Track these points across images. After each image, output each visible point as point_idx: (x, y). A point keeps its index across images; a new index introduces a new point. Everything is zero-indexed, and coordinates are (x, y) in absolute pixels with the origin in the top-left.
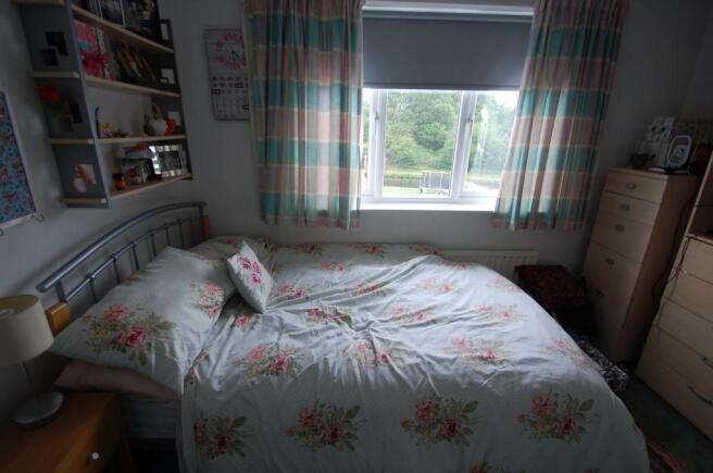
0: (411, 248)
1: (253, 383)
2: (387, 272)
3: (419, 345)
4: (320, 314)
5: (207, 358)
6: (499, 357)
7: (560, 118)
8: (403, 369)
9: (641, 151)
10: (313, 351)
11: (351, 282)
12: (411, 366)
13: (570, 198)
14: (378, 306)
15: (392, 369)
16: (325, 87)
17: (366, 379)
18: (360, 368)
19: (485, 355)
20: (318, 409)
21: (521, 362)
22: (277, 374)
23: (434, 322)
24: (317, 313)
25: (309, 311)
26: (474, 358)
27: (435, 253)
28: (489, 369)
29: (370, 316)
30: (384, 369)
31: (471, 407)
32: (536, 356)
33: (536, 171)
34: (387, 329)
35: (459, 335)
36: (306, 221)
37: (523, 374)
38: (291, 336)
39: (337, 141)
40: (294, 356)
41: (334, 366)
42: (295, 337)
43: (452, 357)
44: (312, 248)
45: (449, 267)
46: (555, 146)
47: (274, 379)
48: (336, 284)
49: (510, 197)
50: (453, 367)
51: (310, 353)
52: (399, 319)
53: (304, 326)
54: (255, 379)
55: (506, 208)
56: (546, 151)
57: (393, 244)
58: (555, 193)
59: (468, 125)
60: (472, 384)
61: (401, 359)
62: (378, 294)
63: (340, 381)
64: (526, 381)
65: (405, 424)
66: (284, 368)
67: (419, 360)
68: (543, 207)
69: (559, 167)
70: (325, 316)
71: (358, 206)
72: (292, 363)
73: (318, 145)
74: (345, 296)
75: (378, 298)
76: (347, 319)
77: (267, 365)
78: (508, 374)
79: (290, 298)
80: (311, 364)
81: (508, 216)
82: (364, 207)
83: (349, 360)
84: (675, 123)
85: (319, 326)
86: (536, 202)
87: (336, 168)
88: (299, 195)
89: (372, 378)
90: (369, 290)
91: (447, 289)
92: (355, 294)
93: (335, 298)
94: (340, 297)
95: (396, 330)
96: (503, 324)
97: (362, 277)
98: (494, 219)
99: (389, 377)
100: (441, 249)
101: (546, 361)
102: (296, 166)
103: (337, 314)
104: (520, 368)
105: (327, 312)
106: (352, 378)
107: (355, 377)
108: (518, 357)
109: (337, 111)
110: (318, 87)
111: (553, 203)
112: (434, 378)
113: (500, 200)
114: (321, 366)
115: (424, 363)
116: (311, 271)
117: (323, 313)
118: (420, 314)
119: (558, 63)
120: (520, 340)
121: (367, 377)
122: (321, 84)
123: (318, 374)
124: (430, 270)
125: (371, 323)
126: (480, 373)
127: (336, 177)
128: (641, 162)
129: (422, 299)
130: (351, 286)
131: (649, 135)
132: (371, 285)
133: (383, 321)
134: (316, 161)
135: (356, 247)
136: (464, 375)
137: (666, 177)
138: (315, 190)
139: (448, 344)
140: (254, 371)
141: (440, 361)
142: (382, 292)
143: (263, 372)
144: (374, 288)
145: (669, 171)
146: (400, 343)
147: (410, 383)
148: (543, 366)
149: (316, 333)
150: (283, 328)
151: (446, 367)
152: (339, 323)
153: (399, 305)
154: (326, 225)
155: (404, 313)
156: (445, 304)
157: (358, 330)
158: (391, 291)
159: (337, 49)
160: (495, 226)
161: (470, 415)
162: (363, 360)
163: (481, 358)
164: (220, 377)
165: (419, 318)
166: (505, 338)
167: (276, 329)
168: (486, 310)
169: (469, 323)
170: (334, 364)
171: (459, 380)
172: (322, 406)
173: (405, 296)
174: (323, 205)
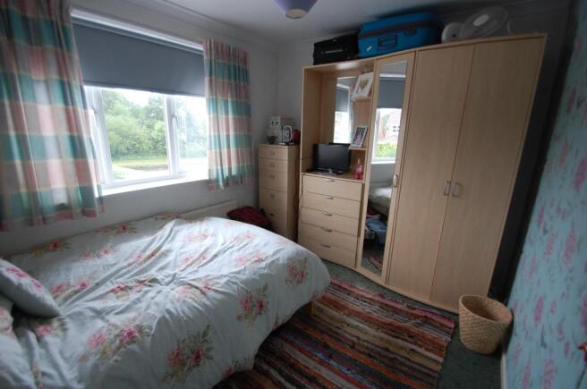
0: (156, 219)
1: (116, 361)
2: (153, 240)
3: (219, 271)
4: (125, 289)
5: (44, 374)
6: (263, 257)
7: (231, 116)
8: (223, 287)
9: (270, 135)
10: (149, 311)
11: (129, 258)
12: (226, 283)
13: (245, 164)
14: (168, 263)
15: (216, 291)
16: (38, 81)
17: (205, 305)
18: (196, 302)
19: (257, 259)
20: (181, 346)
21: (274, 254)
22: (134, 342)
23: (216, 256)
24: (122, 289)
25: (113, 291)
26: (253, 263)
27: (177, 217)
28: (263, 264)
29: (170, 271)
30: (211, 294)
31: (265, 288)
32: (276, 249)
33: (226, 150)
34: (190, 273)
35: (235, 255)
36: (44, 219)
37: (278, 259)
38: (117, 314)
39: (65, 134)
40: (137, 323)
41: (177, 311)
42: (121, 312)
43: (243, 267)
44: (55, 246)
45: (193, 224)
46: (232, 133)
47: (134, 347)
48: (115, 264)
49: (215, 168)
50: (247, 272)
51: (149, 314)
52: (191, 264)
53: (119, 303)
54: (115, 357)
55: (214, 176)
56: (228, 136)
57: (138, 220)
58: (238, 162)
59: (174, 120)
60: (261, 276)
61: (217, 283)
62: (160, 256)
63: (188, 317)
64: (281, 262)
65: (239, 318)
66: (137, 334)
67: (227, 278)
68: (234, 172)
69: (237, 146)
70: (131, 288)
71: (99, 193)
72: (140, 329)
73: (42, 140)
74: (133, 269)
75: (162, 259)
76: (154, 280)
77: (118, 342)
78: (273, 262)
79: (76, 292)
80: (157, 320)
81: (217, 180)
82: (105, 193)
83: (184, 301)
84: (282, 119)
85: (133, 296)
86: (230, 169)
87: (70, 160)
88: (29, 194)
89: (208, 303)
90: (150, 257)
91: (205, 237)
92: (140, 264)
93: (125, 274)
94: (129, 271)
95: (196, 271)
96: (251, 242)
97: (135, 251)
98: (208, 184)
99: (219, 296)
100: (180, 214)
101: (282, 249)
102: (18, 162)
103: (141, 282)
104: (275, 257)
105: (130, 284)
106: (195, 310)
107: (197, 308)
108: (271, 253)
109: (60, 105)
110: (32, 80)
111: (238, 168)
112: (241, 282)
113: (210, 171)
114: (167, 316)
115: (231, 278)
116: (76, 265)
117: (127, 286)
118: (202, 256)
119: (223, 82)
120: (265, 245)
121: (205, 304)
122: (34, 77)
123: (168, 323)
124: (183, 229)
125: (175, 275)
126: (261, 268)
127: (71, 169)
128: (272, 140)
129: (195, 248)
130: (131, 261)
131: (271, 126)
132: (148, 252)
133: (182, 271)
134: (44, 155)
135: (106, 231)
136: (255, 274)
137: (287, 147)
138: (48, 184)
139: (234, 263)
140: (109, 353)
141: (239, 272)
142: (163, 253)
143: (119, 348)
144: (153, 255)
145: (287, 144)
146: (207, 276)
147: (232, 292)
148: (282, 252)
149: (138, 300)
150: (99, 314)
151: (244, 274)
152: (150, 286)
153: (184, 256)
154: (71, 217)
155: (191, 260)
156: (213, 244)
157: (167, 284)
158: (169, 251)
159: (50, 47)
160: (210, 189)
161: (266, 293)
162: (193, 296)
163: (256, 261)
164: (76, 377)
165: (204, 258)
166: (259, 248)
167: (93, 317)
168: (237, 238)
169: (235, 248)
170: (175, 308)
171: (254, 277)
172: (184, 341)
173: (182, 251)
174: (61, 198)
